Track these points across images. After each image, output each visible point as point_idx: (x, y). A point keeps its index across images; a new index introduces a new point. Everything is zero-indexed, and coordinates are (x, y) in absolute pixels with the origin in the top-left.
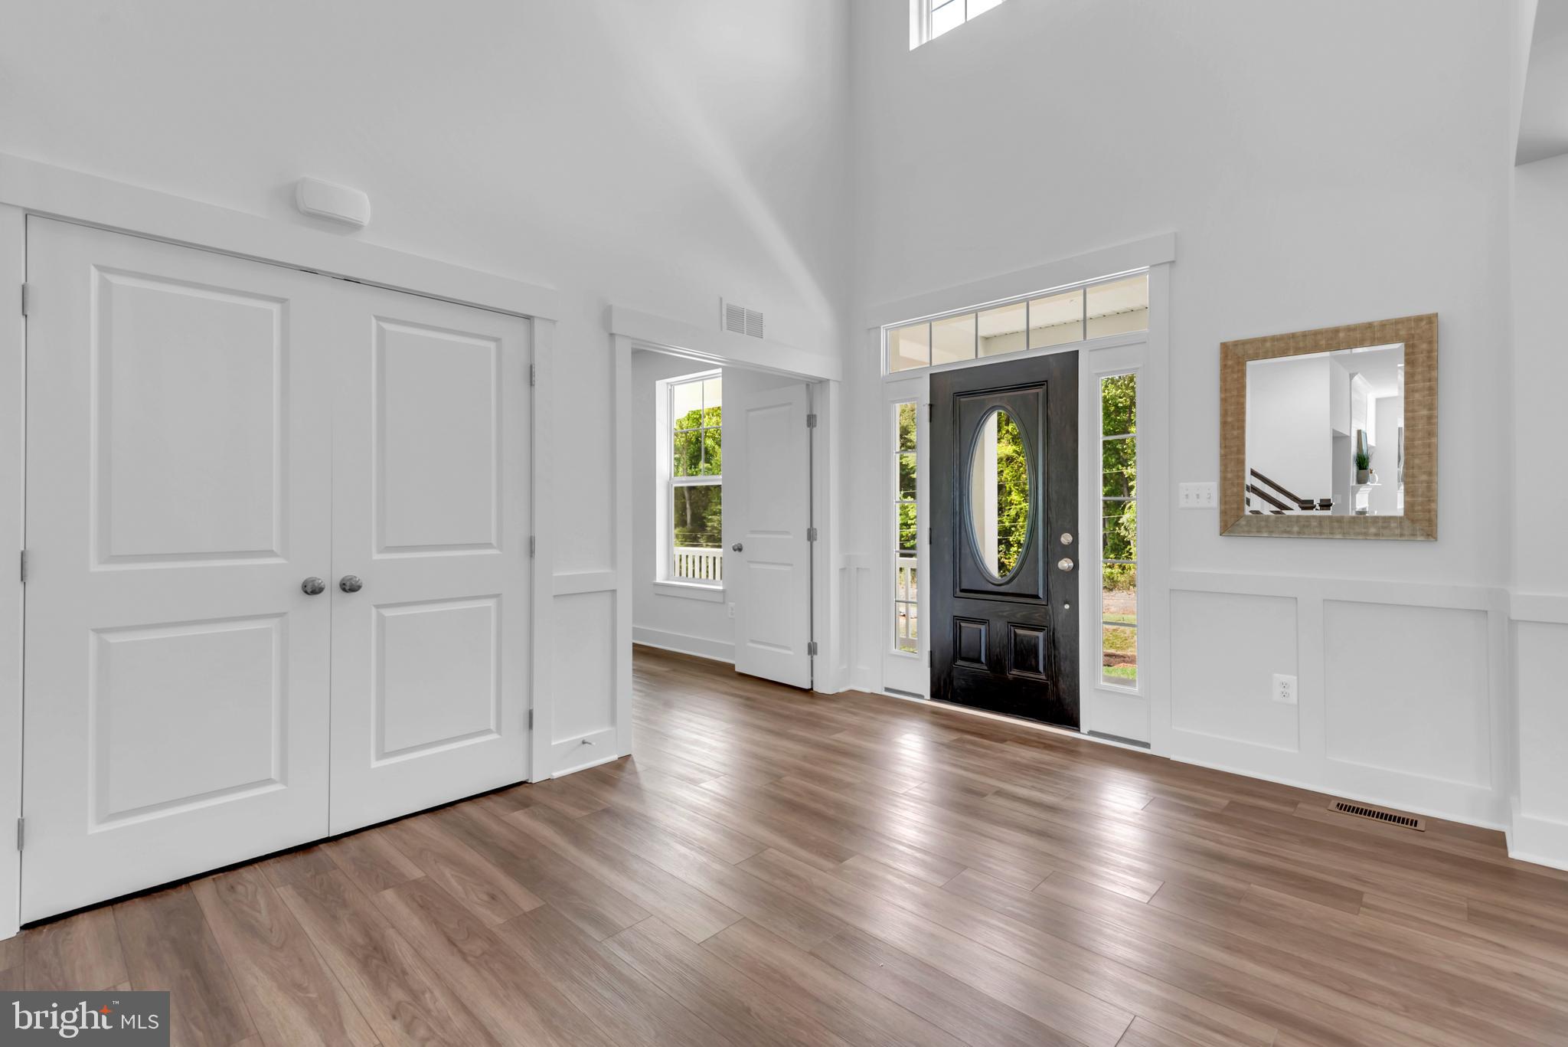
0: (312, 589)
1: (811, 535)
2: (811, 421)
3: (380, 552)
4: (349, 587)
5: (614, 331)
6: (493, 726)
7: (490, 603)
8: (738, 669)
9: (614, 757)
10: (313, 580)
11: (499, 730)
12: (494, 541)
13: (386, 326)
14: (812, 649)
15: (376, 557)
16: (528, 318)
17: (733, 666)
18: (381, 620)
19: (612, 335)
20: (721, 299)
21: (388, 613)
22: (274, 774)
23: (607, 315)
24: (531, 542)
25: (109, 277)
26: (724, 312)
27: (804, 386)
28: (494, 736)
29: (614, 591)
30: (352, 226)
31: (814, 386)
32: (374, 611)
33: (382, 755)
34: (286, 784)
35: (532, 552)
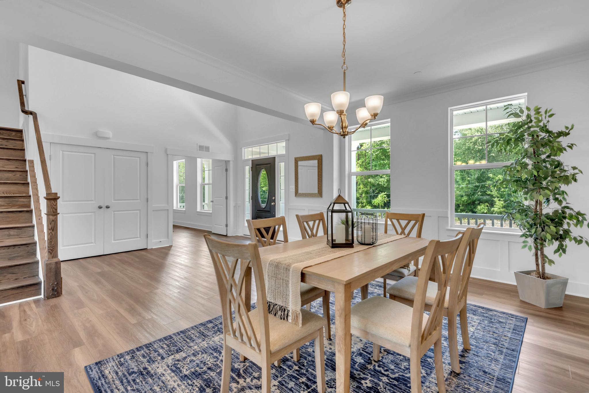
0: (100, 207)
1: (227, 198)
2: (226, 170)
3: (114, 201)
4: (108, 207)
5: (168, 153)
6: (139, 236)
7: (138, 211)
8: (212, 232)
9: (168, 245)
10: (100, 206)
11: (140, 238)
12: (139, 199)
13: (115, 157)
14: (227, 226)
15: (113, 201)
16: (147, 152)
17: (211, 231)
18: (114, 214)
19: (167, 154)
20: (197, 144)
21: (116, 213)
22: (93, 242)
23: (166, 150)
24: (147, 199)
25: (64, 152)
26: (198, 147)
27: (225, 162)
28: (139, 239)
29: (168, 210)
30: (108, 138)
31: (227, 162)
32: (113, 212)
33: (115, 240)
34: (95, 244)
35: (147, 201)
